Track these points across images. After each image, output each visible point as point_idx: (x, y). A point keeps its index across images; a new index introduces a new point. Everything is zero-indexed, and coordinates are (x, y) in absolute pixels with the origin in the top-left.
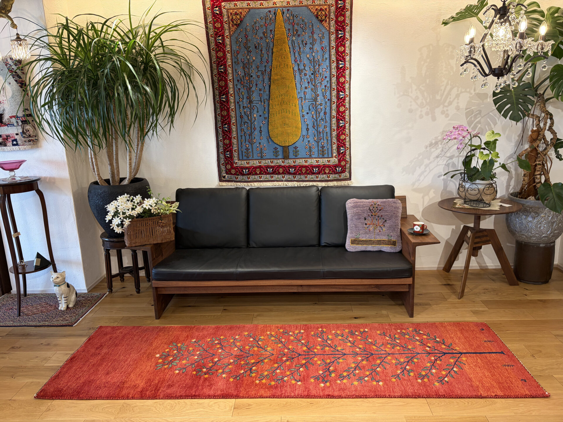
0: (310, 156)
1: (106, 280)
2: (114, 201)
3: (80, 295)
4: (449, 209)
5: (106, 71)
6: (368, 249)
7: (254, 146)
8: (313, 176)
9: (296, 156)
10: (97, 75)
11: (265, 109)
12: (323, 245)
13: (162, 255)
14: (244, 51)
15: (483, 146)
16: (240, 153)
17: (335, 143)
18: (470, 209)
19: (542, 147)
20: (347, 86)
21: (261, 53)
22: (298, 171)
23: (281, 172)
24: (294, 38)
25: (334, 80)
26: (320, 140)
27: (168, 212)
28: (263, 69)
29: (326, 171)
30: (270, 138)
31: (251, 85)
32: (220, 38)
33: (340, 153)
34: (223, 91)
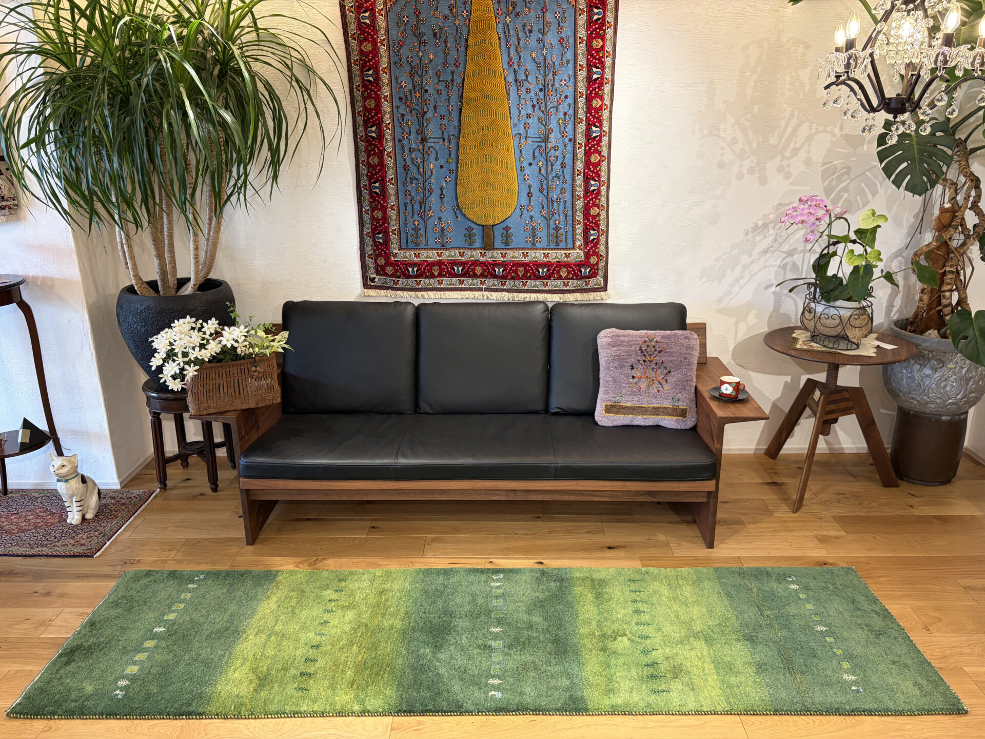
0: (534, 244)
1: (154, 464)
2: (166, 330)
3: (106, 494)
4: (784, 351)
5: (145, 80)
6: (636, 423)
7: (430, 224)
8: (538, 282)
9: (507, 244)
10: (128, 85)
11: (450, 154)
12: (553, 411)
13: (258, 428)
14: (412, 41)
15: (853, 236)
16: (403, 236)
17: (579, 223)
18: (823, 352)
19: (957, 240)
20: (605, 114)
21: (446, 46)
22: (509, 273)
23: (479, 274)
24: (508, 19)
25: (582, 102)
26: (553, 215)
27: (268, 352)
28: (449, 78)
29: (562, 274)
30: (459, 209)
31: (425, 107)
32: (367, 14)
33: (589, 241)
34: (372, 118)
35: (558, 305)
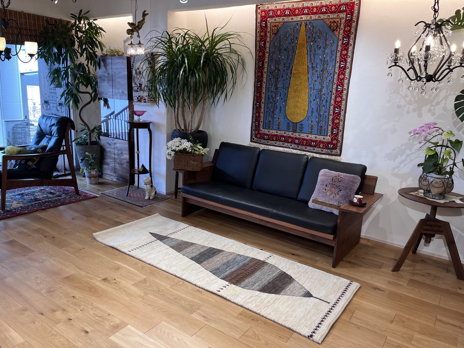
0: (311, 132)
3: (159, 194)
6: (323, 209)
7: (275, 120)
8: (311, 148)
9: (301, 131)
11: (285, 94)
12: (298, 199)
13: (195, 179)
14: (277, 52)
16: (265, 124)
17: (330, 125)
20: (346, 81)
21: (288, 54)
22: (300, 142)
23: (290, 142)
24: (312, 43)
25: (336, 76)
26: (320, 121)
27: (198, 153)
28: (288, 66)
29: (320, 146)
30: (286, 115)
31: (279, 76)
32: (263, 43)
33: (333, 134)
34: (259, 79)
35: (313, 158)
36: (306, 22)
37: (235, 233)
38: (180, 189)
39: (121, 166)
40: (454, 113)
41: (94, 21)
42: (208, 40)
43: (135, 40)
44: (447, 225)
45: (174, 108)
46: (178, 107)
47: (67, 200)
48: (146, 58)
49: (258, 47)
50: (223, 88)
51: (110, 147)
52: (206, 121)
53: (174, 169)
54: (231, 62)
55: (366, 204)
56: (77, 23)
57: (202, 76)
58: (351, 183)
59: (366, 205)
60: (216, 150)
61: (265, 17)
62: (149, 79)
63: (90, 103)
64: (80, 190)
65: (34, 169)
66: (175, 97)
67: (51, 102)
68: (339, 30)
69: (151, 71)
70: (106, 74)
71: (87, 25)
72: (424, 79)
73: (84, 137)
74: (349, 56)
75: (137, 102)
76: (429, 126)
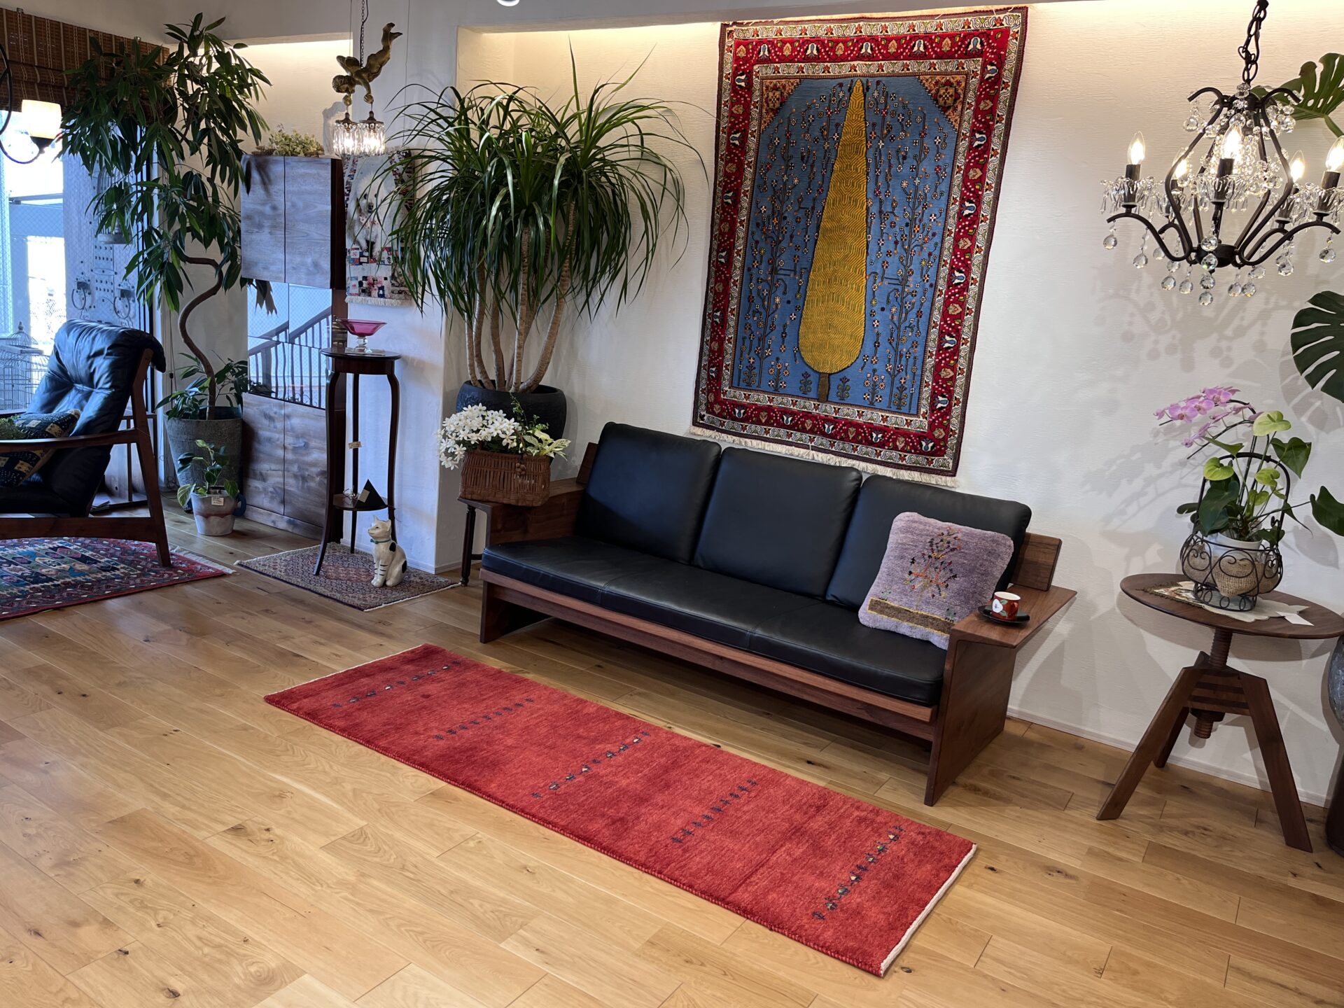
0: (872, 403)
3: (414, 573)
6: (901, 630)
7: (766, 363)
8: (869, 449)
9: (843, 398)
11: (799, 288)
12: (829, 599)
13: (526, 531)
14: (780, 165)
16: (736, 372)
17: (928, 385)
20: (977, 258)
21: (812, 170)
22: (839, 432)
23: (808, 428)
24: (881, 144)
25: (949, 242)
26: (899, 371)
27: (535, 452)
28: (810, 205)
29: (898, 444)
30: (799, 351)
31: (781, 235)
32: (737, 135)
33: (936, 410)
34: (724, 242)
35: (875, 478)
36: (867, 82)
37: (639, 694)
38: (479, 557)
39: (303, 483)
40: (1290, 360)
41: (235, 50)
42: (577, 120)
43: (358, 110)
44: (1259, 687)
45: (470, 317)
46: (482, 313)
47: (132, 582)
48: (388, 165)
49: (723, 147)
50: (617, 264)
51: (272, 426)
52: (563, 360)
53: (463, 498)
54: (643, 186)
55: (1027, 618)
56: (186, 53)
57: (555, 223)
58: (985, 557)
59: (1029, 622)
60: (590, 445)
61: (746, 60)
62: (396, 227)
63: (215, 294)
64: (174, 551)
65: (35, 483)
66: (471, 284)
67: (99, 285)
68: (962, 108)
69: (403, 205)
70: (267, 209)
71: (214, 60)
72: (1210, 257)
73: (193, 393)
74: (987, 184)
75: (359, 295)
76: (1214, 397)
